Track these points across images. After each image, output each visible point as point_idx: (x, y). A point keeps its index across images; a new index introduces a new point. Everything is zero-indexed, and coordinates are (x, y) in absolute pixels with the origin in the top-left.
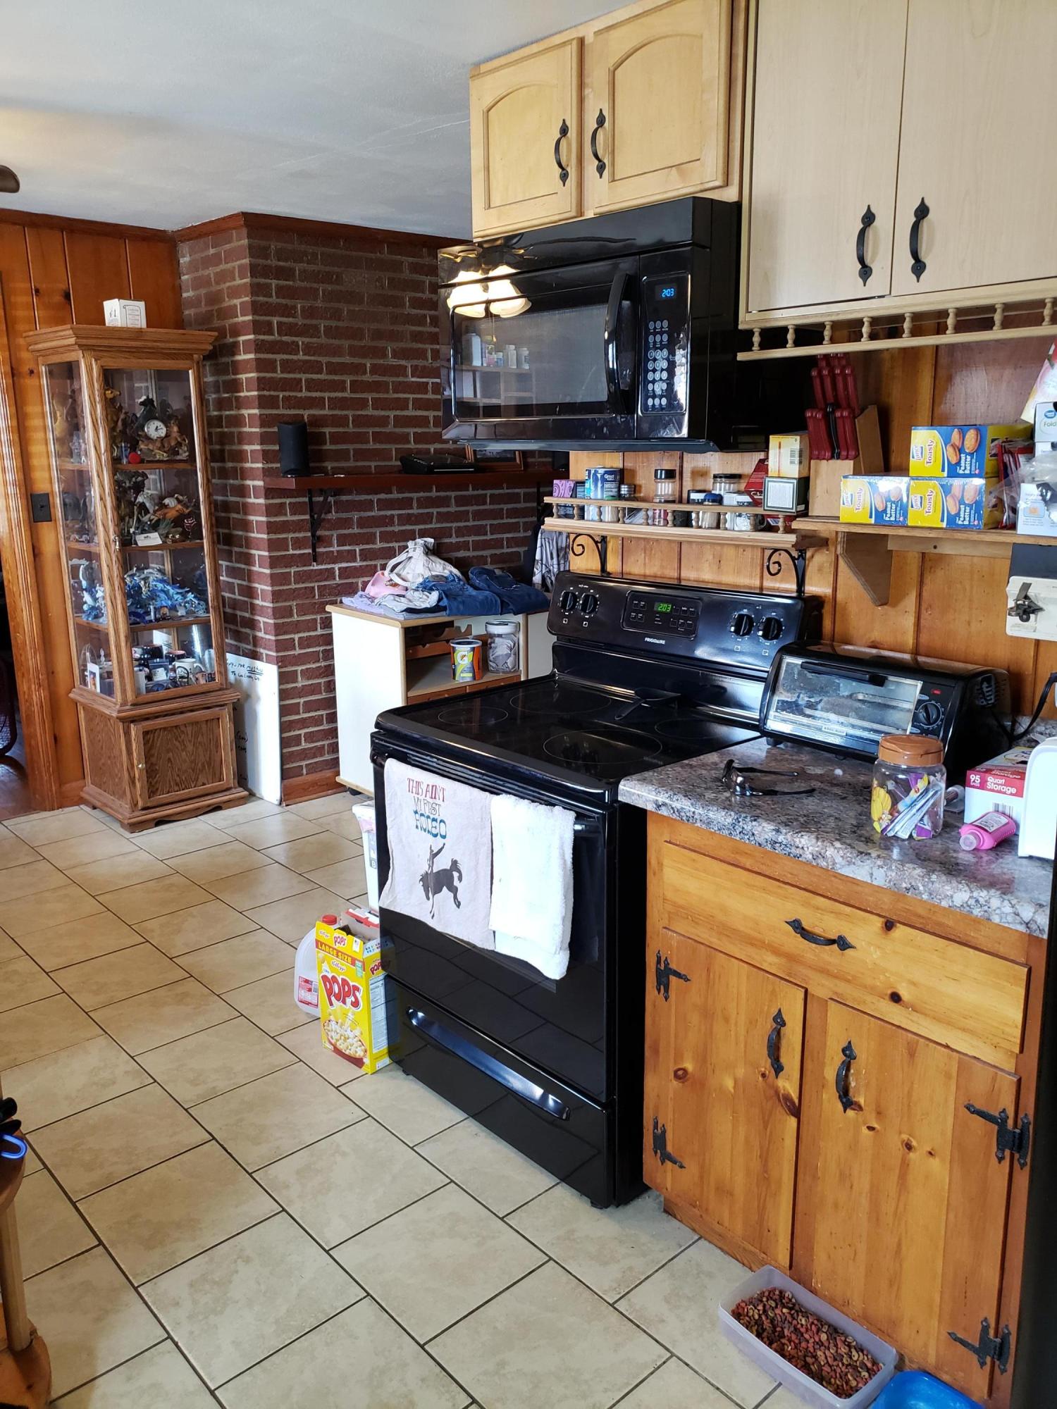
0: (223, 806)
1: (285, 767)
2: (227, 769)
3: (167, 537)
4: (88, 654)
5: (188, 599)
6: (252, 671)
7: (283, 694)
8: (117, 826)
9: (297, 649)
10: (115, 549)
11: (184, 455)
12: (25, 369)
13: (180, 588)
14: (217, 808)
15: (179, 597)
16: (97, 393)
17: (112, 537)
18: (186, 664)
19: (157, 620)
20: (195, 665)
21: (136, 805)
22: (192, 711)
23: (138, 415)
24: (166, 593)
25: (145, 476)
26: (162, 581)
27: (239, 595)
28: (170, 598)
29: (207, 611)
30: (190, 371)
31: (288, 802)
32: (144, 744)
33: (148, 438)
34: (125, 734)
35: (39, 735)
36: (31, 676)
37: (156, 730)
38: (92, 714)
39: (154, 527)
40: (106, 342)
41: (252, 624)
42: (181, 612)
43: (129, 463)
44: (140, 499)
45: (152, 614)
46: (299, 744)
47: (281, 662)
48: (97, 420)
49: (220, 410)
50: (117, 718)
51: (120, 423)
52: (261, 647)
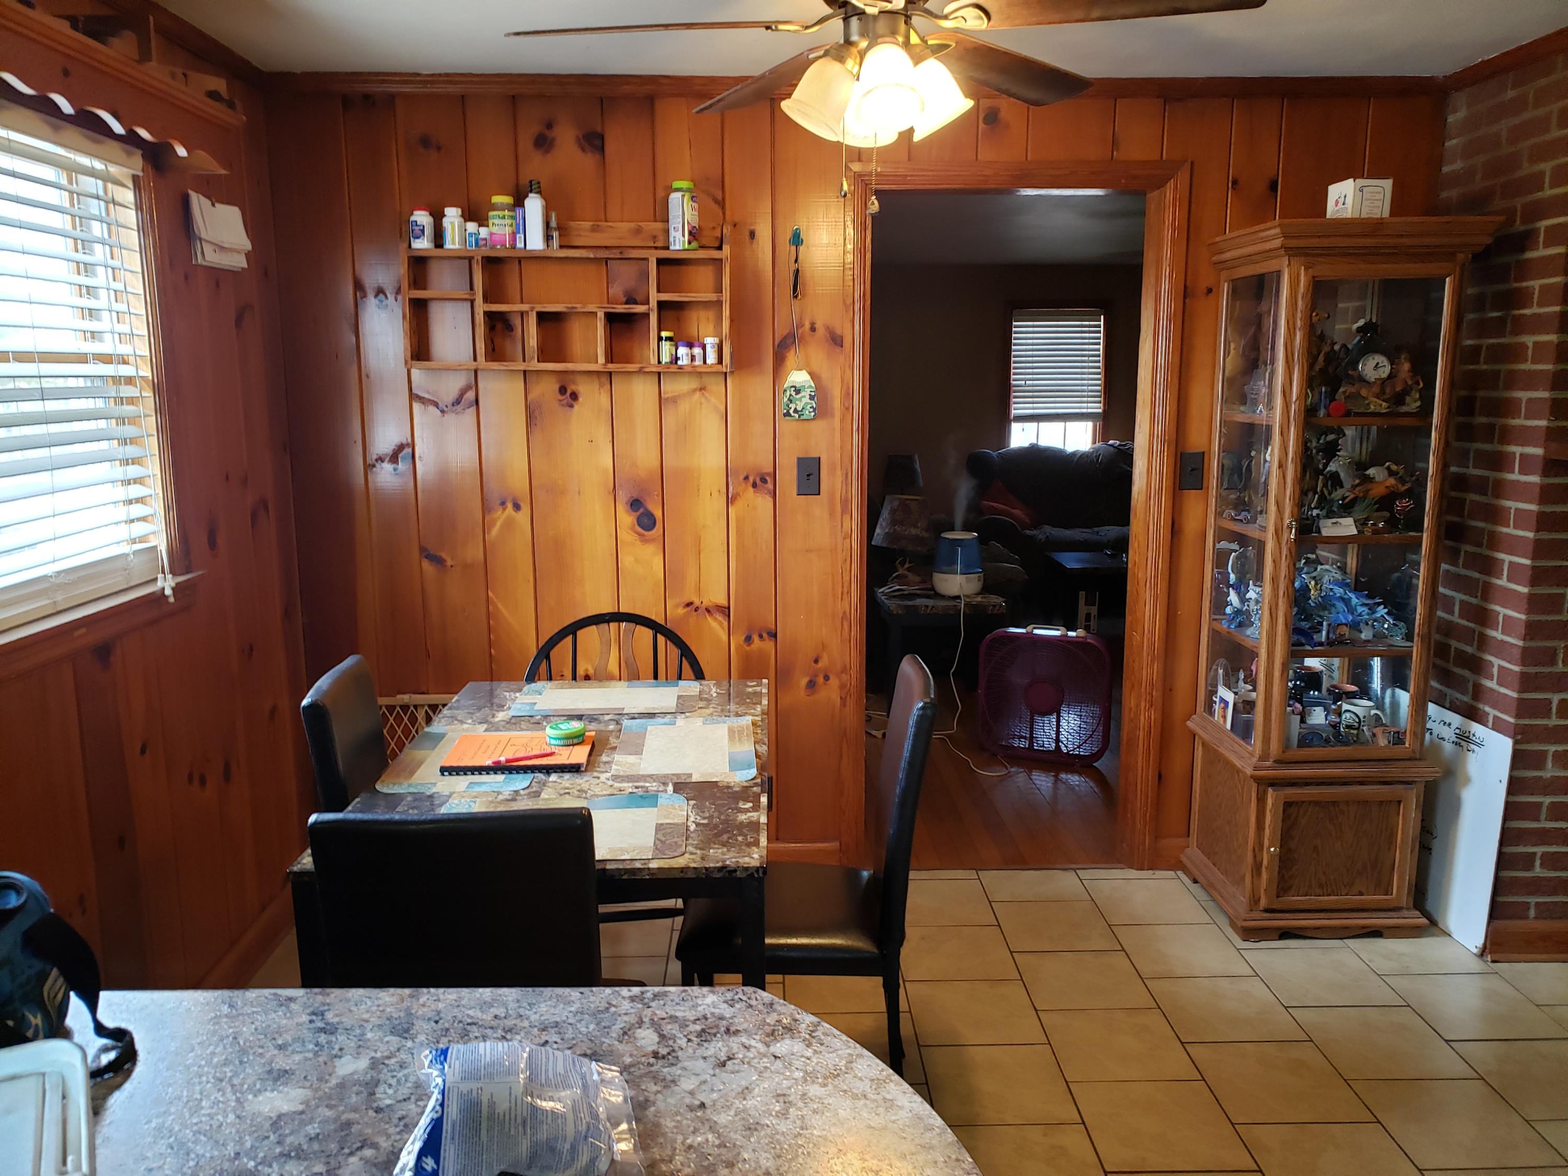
0: (1385, 932)
1: (1500, 899)
2: (1401, 878)
3: (1365, 524)
4: (1221, 671)
5: (1378, 615)
6: (1464, 738)
7: (1514, 785)
8: (1223, 921)
9: (1554, 717)
10: (1289, 539)
11: (1413, 404)
12: (1203, 285)
13: (1368, 597)
14: (1376, 933)
15: (1365, 610)
16: (1299, 315)
17: (1287, 521)
18: (1361, 707)
19: (1330, 643)
20: (1373, 712)
21: (1257, 901)
22: (1362, 783)
23: (1350, 347)
24: (1347, 602)
25: (1341, 433)
26: (1342, 584)
27: (1461, 616)
28: (1351, 610)
29: (1409, 637)
30: (1447, 279)
31: (1496, 957)
32: (1283, 821)
33: (1362, 380)
34: (1258, 799)
35: (1140, 769)
36: (1143, 690)
37: (1303, 802)
38: (1213, 756)
39: (1346, 509)
40: (1325, 242)
41: (1477, 666)
42: (1366, 634)
43: (1329, 415)
44: (1332, 467)
45: (1324, 633)
46: (1529, 867)
47: (1520, 735)
48: (1293, 355)
49: (1479, 337)
50: (1252, 777)
51: (1321, 358)
52: (1486, 703)
